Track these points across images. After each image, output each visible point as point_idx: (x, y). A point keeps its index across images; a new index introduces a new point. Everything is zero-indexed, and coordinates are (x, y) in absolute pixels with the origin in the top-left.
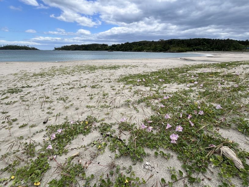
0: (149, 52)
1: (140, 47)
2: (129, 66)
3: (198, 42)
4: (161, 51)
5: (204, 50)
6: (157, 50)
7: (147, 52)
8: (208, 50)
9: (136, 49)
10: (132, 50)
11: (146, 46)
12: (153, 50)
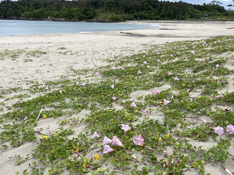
0: (58, 21)
1: (38, 10)
2: (20, 52)
3: (140, 4)
4: (81, 19)
5: (151, 18)
6: (74, 17)
7: (53, 20)
8: (157, 19)
9: (30, 15)
10: (20, 16)
11: (51, 9)
12: (66, 16)
